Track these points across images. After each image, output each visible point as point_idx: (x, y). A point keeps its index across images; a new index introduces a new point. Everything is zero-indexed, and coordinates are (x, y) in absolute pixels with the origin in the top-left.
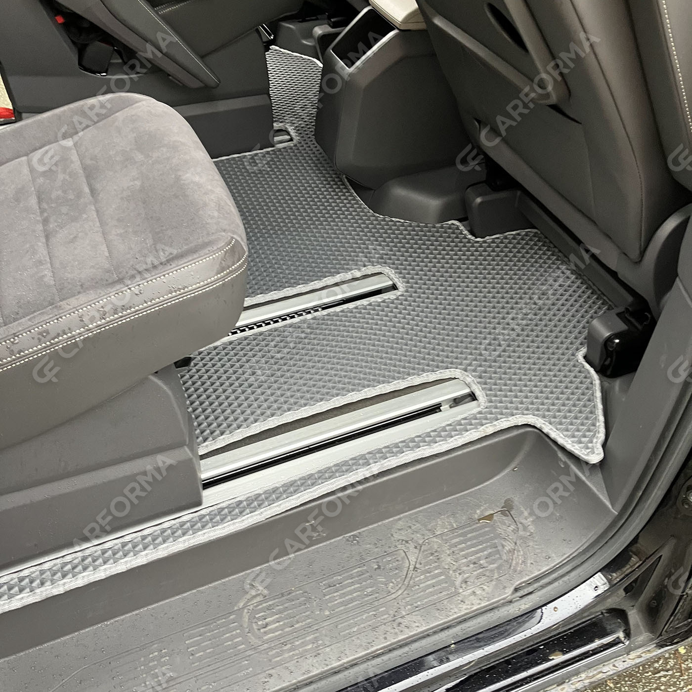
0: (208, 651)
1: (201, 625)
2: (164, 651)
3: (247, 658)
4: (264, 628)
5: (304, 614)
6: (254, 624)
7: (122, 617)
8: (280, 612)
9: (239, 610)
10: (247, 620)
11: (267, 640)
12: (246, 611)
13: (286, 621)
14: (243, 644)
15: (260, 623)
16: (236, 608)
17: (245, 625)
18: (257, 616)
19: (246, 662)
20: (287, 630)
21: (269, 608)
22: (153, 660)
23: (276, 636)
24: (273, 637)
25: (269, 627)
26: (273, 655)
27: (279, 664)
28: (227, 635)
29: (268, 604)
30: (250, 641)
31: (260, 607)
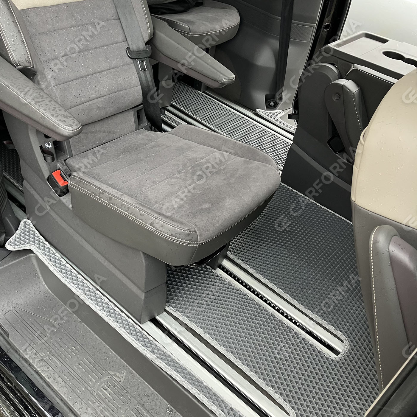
0: (83, 370)
1: (95, 361)
2: (77, 351)
3: (86, 389)
4: (104, 389)
5: (118, 405)
6: (104, 384)
7: (87, 327)
8: (115, 393)
9: (109, 373)
10: (105, 379)
11: (99, 393)
12: (109, 377)
13: (111, 397)
14: (92, 383)
15: (106, 386)
16: (109, 372)
17: (102, 380)
18: (108, 383)
19: (84, 389)
20: (107, 400)
21: (115, 386)
22: (72, 349)
23: (102, 397)
24: (101, 396)
25: (105, 391)
26: (92, 400)
27: (88, 405)
28: (94, 374)
29: (117, 385)
30: (95, 386)
31: (114, 382)
